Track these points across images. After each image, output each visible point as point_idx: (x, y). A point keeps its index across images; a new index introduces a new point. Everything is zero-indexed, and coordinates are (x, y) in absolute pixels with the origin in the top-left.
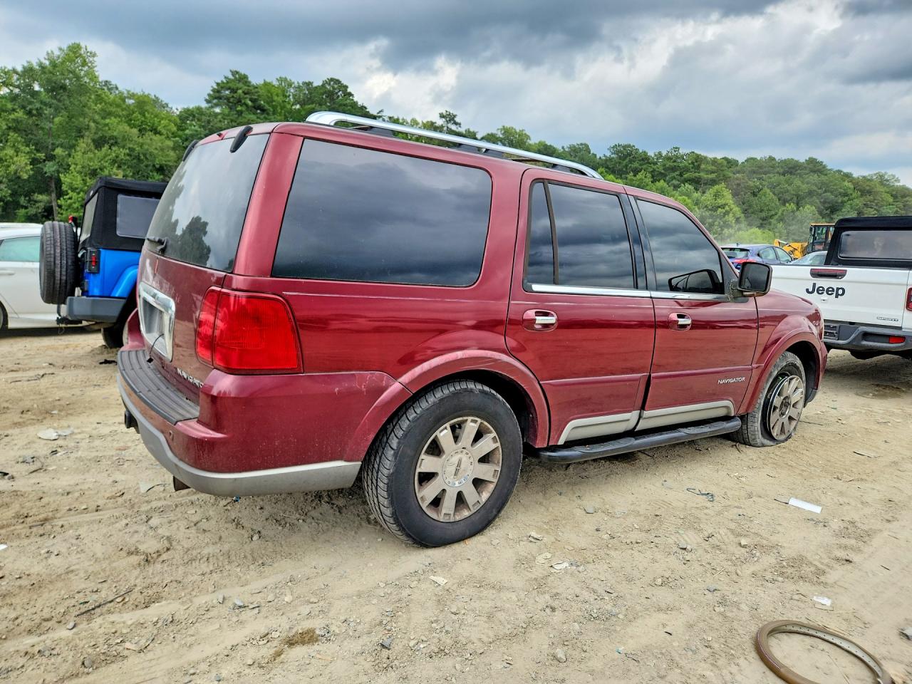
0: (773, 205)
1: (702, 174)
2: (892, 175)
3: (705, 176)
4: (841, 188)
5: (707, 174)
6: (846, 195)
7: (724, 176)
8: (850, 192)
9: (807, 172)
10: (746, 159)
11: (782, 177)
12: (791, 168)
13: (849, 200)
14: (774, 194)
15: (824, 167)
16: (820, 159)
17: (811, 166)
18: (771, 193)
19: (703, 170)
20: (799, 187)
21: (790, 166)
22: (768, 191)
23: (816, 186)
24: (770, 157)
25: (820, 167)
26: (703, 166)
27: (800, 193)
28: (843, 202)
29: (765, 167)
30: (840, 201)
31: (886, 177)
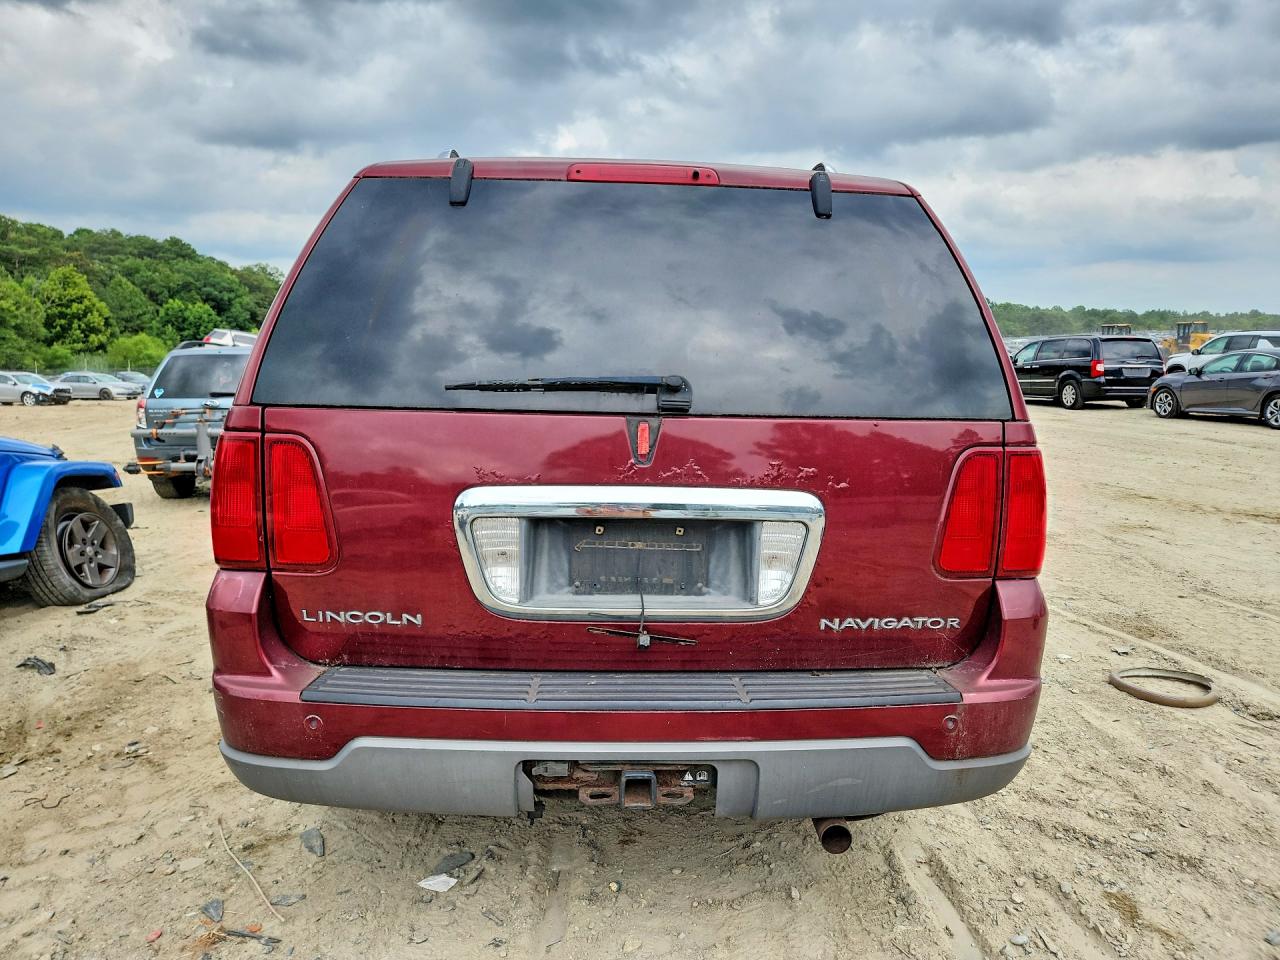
0: (137, 300)
1: (14, 247)
2: (275, 268)
3: (21, 251)
4: (224, 281)
5: (23, 248)
6: (231, 291)
7: (51, 252)
8: (235, 287)
9: (173, 256)
10: (75, 230)
11: (139, 260)
12: (149, 250)
13: (237, 296)
14: (133, 283)
15: (194, 251)
16: (185, 240)
17: (174, 249)
18: (129, 283)
19: (14, 241)
20: (168, 277)
21: (147, 246)
22: (124, 280)
23: (193, 277)
24: (113, 231)
25: (189, 251)
26: (12, 235)
27: (171, 284)
28: (230, 300)
29: (110, 245)
30: (226, 298)
31: (269, 270)
